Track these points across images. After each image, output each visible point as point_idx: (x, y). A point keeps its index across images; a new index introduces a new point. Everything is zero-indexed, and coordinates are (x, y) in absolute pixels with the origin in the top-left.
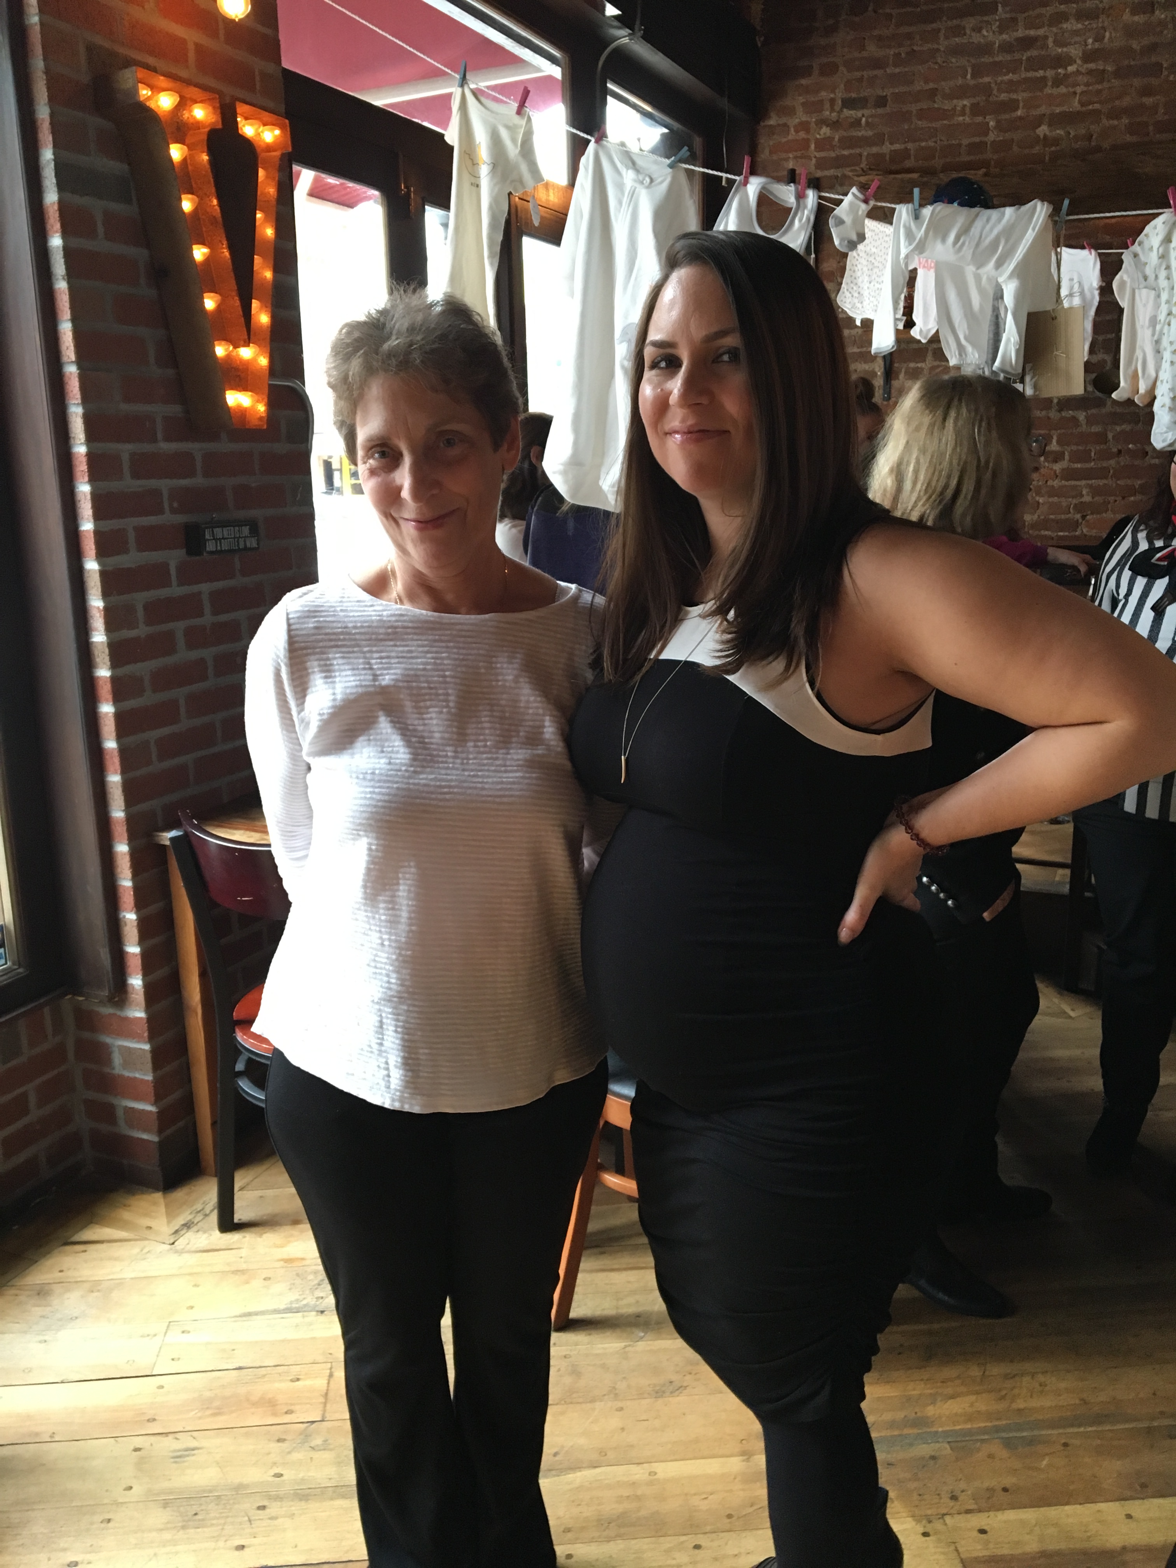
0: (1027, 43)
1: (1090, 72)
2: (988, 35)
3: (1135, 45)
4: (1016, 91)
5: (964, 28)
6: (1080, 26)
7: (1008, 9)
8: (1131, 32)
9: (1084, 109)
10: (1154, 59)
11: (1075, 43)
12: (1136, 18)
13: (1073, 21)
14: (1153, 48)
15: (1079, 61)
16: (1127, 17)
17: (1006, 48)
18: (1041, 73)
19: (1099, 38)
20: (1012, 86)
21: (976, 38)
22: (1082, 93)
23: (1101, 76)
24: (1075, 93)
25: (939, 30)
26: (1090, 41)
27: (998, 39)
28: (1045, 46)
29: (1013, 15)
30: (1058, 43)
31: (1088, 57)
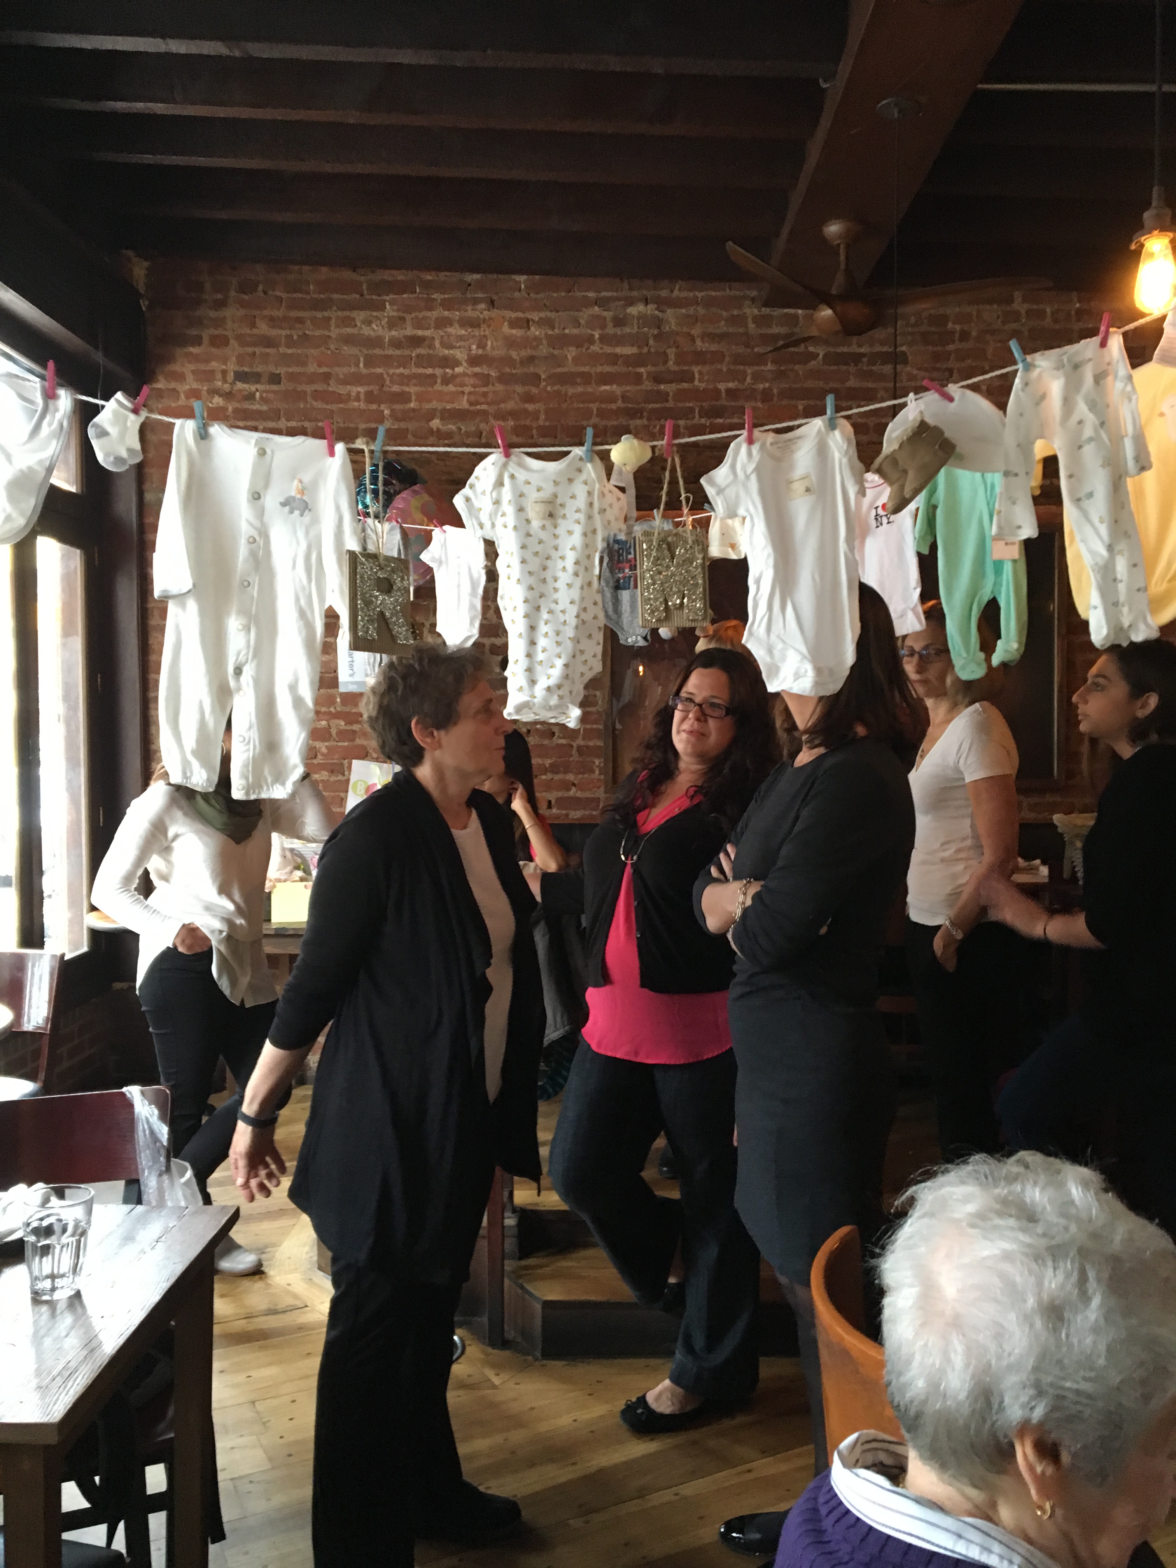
0: (416, 341)
1: (476, 375)
2: (377, 330)
3: (514, 354)
4: (408, 385)
5: (354, 319)
6: (463, 332)
7: (395, 307)
8: (511, 343)
9: (473, 408)
10: (532, 369)
11: (460, 347)
12: (514, 331)
13: (456, 325)
14: (531, 359)
15: (465, 364)
16: (506, 329)
17: (396, 344)
18: (429, 371)
19: (481, 345)
20: (405, 380)
21: (366, 331)
22: (470, 393)
23: (485, 380)
24: (463, 393)
25: (330, 319)
26: (474, 347)
27: (388, 335)
28: (431, 346)
29: (401, 314)
30: (445, 345)
31: (473, 361)
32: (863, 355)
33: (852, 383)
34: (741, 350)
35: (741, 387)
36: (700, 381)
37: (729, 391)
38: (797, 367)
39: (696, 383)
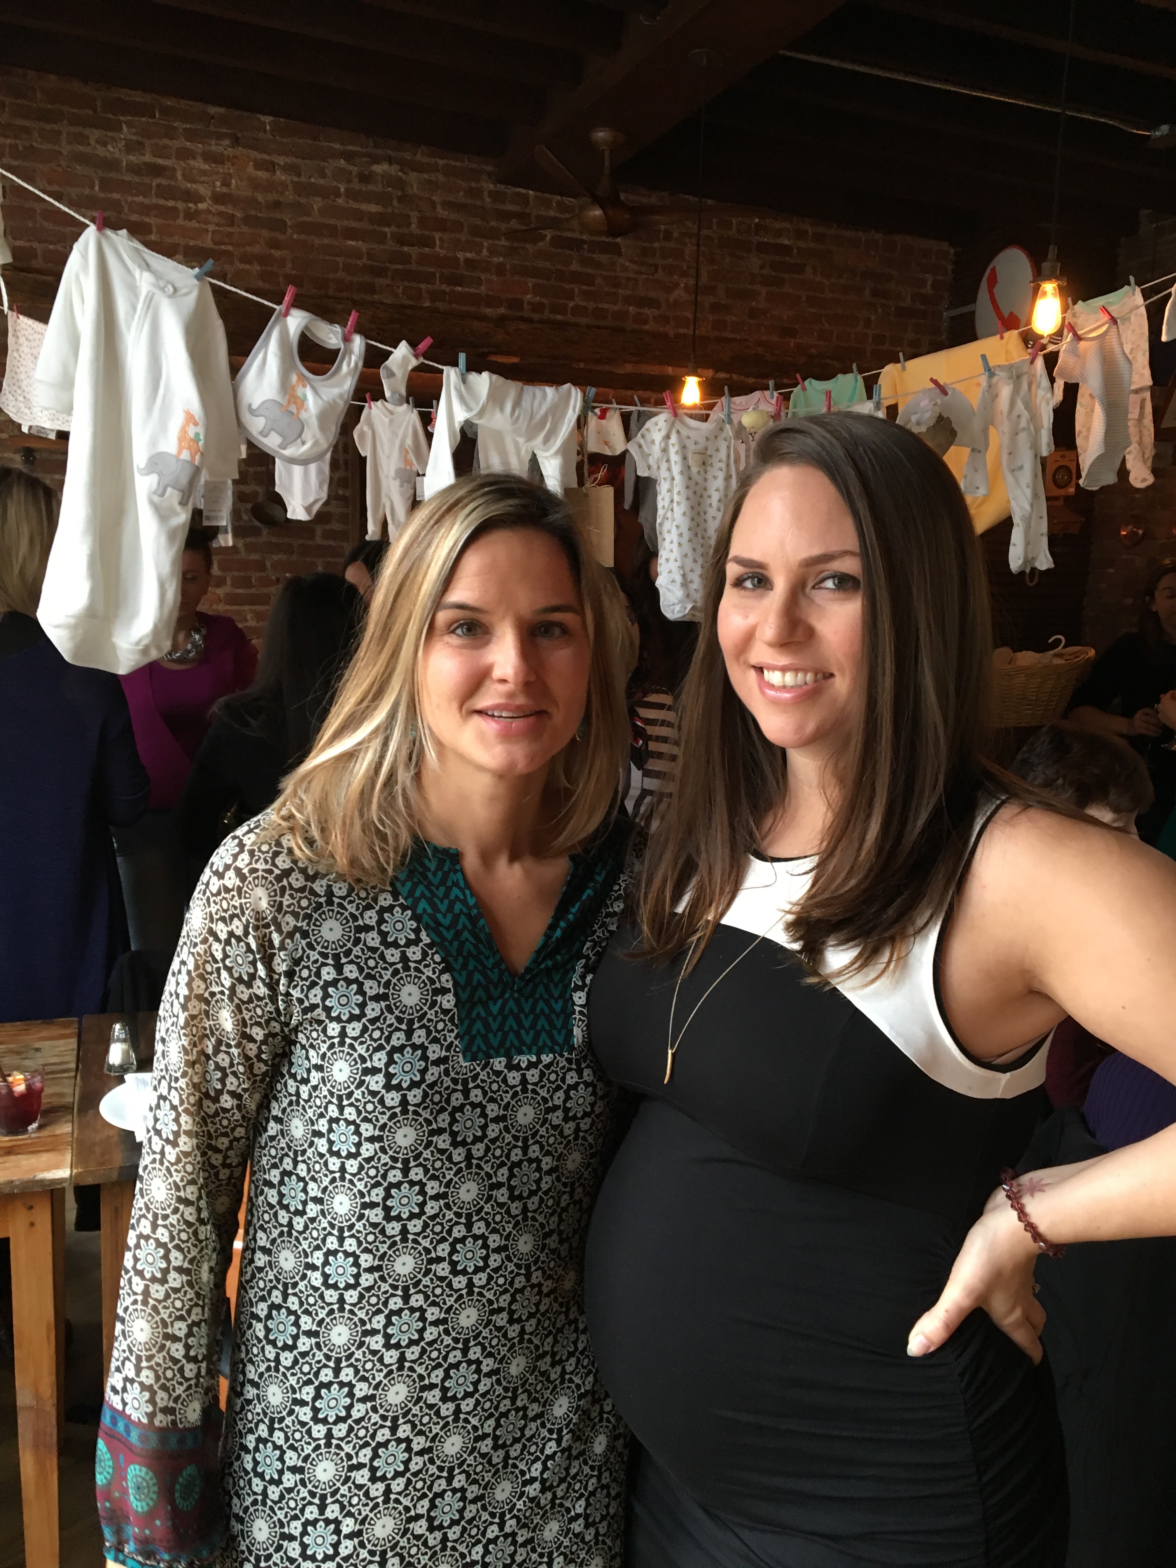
0: (156, 171)
1: (221, 214)
2: (112, 151)
3: (260, 197)
4: (147, 215)
5: (88, 137)
6: (207, 167)
7: (134, 130)
8: (255, 184)
9: (217, 247)
10: (278, 216)
11: (203, 183)
12: (260, 174)
13: (199, 159)
14: (277, 205)
15: (209, 201)
16: (250, 169)
17: (135, 169)
18: (171, 203)
19: (226, 184)
20: (145, 209)
21: (101, 151)
22: (213, 232)
23: (231, 220)
24: (207, 231)
25: (59, 133)
26: (218, 184)
27: (127, 159)
28: (173, 177)
29: (140, 139)
30: (188, 178)
31: (218, 199)
32: (584, 242)
33: (575, 267)
34: (478, 222)
35: (477, 257)
36: (440, 248)
37: (467, 260)
38: (528, 246)
39: (437, 249)
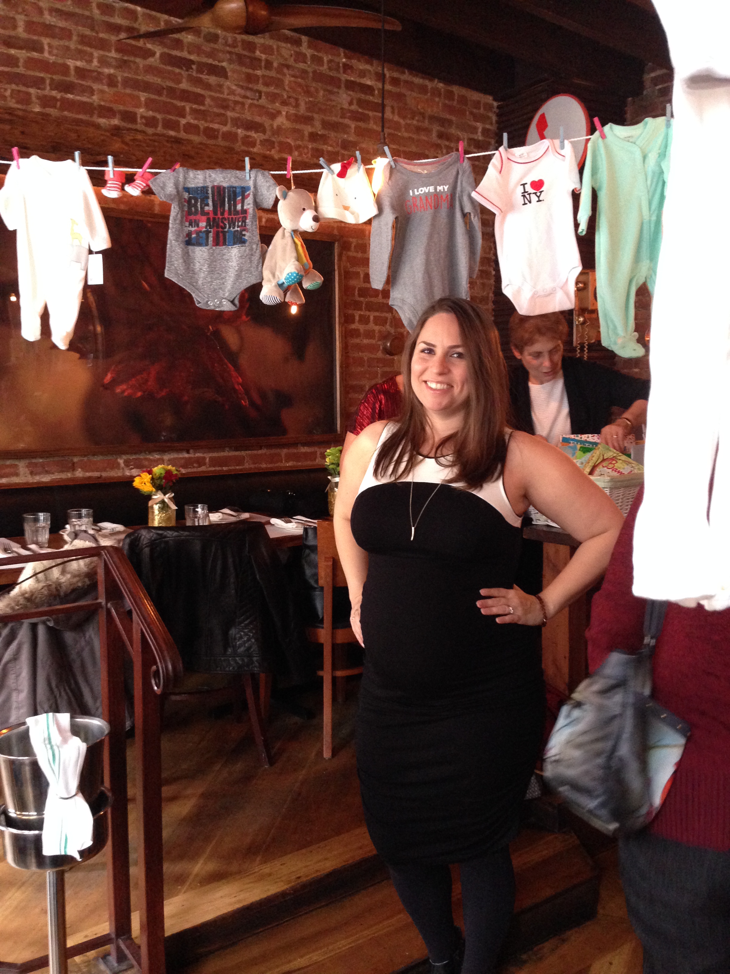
33: (184, 85)
34: (87, 32)
35: (88, 67)
36: (50, 53)
37: (77, 68)
38: (138, 60)
39: (46, 54)
